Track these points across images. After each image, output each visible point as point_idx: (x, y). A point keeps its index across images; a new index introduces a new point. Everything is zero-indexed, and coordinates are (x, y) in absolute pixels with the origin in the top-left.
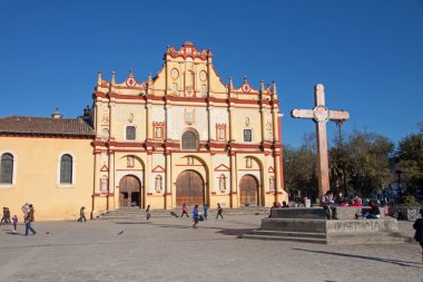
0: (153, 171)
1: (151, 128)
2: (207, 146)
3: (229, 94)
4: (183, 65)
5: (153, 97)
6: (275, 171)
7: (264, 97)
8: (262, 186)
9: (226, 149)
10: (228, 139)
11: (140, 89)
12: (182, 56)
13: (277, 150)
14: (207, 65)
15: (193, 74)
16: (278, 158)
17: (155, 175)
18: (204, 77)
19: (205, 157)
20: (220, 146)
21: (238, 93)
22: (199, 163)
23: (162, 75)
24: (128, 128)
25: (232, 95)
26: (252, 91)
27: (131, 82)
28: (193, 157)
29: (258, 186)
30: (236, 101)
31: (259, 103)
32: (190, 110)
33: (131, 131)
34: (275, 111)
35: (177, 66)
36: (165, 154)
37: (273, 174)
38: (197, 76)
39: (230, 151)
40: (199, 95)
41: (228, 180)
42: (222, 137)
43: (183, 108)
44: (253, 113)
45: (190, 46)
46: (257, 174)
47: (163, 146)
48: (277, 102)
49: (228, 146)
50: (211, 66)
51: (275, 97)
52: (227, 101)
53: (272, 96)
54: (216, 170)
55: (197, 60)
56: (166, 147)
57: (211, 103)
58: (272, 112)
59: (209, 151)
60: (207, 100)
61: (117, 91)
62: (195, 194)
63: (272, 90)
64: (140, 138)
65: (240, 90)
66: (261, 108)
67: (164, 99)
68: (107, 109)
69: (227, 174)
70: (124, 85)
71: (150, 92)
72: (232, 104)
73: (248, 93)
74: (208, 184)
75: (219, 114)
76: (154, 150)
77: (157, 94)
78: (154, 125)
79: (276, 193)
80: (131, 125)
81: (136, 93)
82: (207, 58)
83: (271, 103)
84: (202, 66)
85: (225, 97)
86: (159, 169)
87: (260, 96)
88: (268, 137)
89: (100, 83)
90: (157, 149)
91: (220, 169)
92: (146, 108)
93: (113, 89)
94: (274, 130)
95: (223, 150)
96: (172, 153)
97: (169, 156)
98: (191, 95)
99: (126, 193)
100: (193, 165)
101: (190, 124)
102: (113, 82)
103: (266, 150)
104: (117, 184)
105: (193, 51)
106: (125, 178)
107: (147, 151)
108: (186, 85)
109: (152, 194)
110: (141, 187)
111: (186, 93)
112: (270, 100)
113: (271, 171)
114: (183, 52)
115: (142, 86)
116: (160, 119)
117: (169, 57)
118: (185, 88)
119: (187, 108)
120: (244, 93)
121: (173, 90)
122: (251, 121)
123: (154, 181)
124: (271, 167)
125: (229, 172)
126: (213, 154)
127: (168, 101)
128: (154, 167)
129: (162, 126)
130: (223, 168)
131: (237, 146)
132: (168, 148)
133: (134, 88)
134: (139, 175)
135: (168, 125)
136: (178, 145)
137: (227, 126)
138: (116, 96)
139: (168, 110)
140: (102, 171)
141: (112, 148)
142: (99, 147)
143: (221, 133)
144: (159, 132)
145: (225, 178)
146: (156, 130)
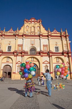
0: (16, 63)
1: (17, 46)
2: (39, 53)
3: (48, 34)
4: (30, 25)
5: (18, 35)
6: (69, 64)
10: (48, 51)
11: (14, 33)
13: (70, 54)
14: (40, 24)
15: (34, 27)
16: (70, 58)
17: (17, 65)
18: (38, 28)
19: (38, 57)
20: (45, 53)
22: (37, 60)
23: (22, 28)
24: (9, 47)
25: (49, 34)
26: (58, 33)
28: (33, 58)
31: (61, 36)
33: (9, 48)
34: (68, 39)
35: (28, 25)
36: (22, 57)
37: (69, 65)
38: (36, 28)
39: (49, 55)
40: (36, 34)
41: (49, 68)
43: (30, 39)
44: (59, 41)
45: (33, 19)
47: (21, 53)
48: (68, 36)
49: (49, 53)
50: (41, 24)
51: (67, 34)
52: (48, 36)
54: (43, 63)
55: (36, 23)
56: (23, 53)
57: (41, 37)
58: (66, 40)
60: (39, 36)
61: (6, 34)
63: (66, 32)
64: (12, 50)
65: (53, 32)
66: (61, 38)
67: (22, 36)
68: (1, 40)
69: (48, 65)
70: (9, 32)
71: (17, 33)
73: (56, 33)
74: (40, 69)
75: (44, 41)
76: (17, 55)
77: (20, 34)
78: (18, 45)
81: (12, 34)
82: (40, 22)
83: (66, 37)
84: (38, 24)
85: (47, 35)
86: (19, 63)
87: (61, 34)
88: (65, 49)
90: (19, 54)
91: (45, 62)
92: (16, 39)
93: (4, 33)
94: (67, 47)
95: (46, 55)
96: (24, 56)
97: (23, 57)
98: (34, 34)
99: (6, 73)
100: (34, 61)
101: (33, 45)
102: (4, 31)
103: (65, 54)
104: (2, 69)
105: (34, 20)
106: (6, 66)
107: (14, 55)
108: (32, 31)
109: (15, 73)
110: (11, 70)
111: (31, 33)
112: (65, 35)
113: (68, 63)
114: (31, 21)
115: (15, 32)
116: (21, 43)
117: (25, 22)
118: (31, 32)
119: (32, 39)
120: (54, 33)
121: (26, 33)
122: (58, 43)
123: (17, 67)
124: (67, 62)
125: (49, 64)
126: (42, 56)
127: (24, 36)
128: (17, 62)
129: (22, 46)
130: (46, 62)
131: (52, 53)
132: (23, 54)
133: (12, 33)
134: (11, 65)
135: (24, 45)
136: (27, 53)
137: (48, 45)
138: (5, 35)
139: (24, 40)
141: (1, 54)
143: (46, 48)
144: (20, 48)
145: (47, 67)
146: (19, 47)
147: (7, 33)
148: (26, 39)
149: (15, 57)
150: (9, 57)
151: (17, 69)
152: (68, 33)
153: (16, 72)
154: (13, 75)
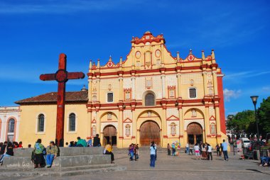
0: (124, 122)
1: (122, 93)
3: (177, 64)
4: (143, 48)
5: (123, 73)
6: (215, 119)
7: (204, 63)
10: (177, 97)
11: (116, 68)
13: (216, 102)
16: (218, 108)
17: (125, 124)
18: (159, 54)
19: (159, 110)
20: (172, 102)
23: (129, 57)
24: (109, 94)
25: (179, 64)
26: (196, 59)
27: (110, 64)
28: (151, 111)
29: (202, 131)
31: (201, 68)
32: (149, 78)
33: (110, 96)
34: (215, 72)
35: (140, 49)
36: (132, 110)
37: (214, 122)
38: (153, 54)
39: (178, 106)
40: (154, 68)
41: (177, 127)
43: (143, 78)
44: (197, 76)
45: (148, 34)
46: (201, 122)
47: (130, 105)
48: (215, 65)
51: (214, 62)
52: (176, 69)
55: (154, 43)
57: (163, 72)
58: (212, 74)
59: (162, 107)
60: (160, 70)
62: (154, 137)
65: (186, 60)
66: (202, 71)
67: (130, 73)
68: (95, 83)
69: (177, 122)
70: (106, 66)
71: (120, 69)
72: (178, 71)
73: (193, 61)
75: (170, 79)
76: (124, 108)
77: (126, 70)
78: (124, 91)
79: (217, 137)
80: (110, 92)
81: (113, 71)
82: (160, 40)
83: (211, 67)
84: (158, 46)
85: (174, 66)
86: (128, 120)
87: (202, 62)
88: (209, 92)
89: (90, 67)
90: (127, 107)
91: (171, 118)
92: (119, 80)
93: (98, 70)
94: (214, 87)
95: (174, 105)
96: (136, 109)
97: (134, 111)
98: (150, 68)
99: (109, 137)
101: (149, 88)
102: (98, 65)
103: (206, 103)
104: (102, 131)
105: (150, 37)
106: (107, 128)
107: (119, 109)
108: (147, 61)
109: (122, 138)
111: (146, 66)
112: (210, 64)
114: (143, 39)
116: (128, 87)
117: (133, 44)
118: (145, 64)
119: (146, 77)
120: (189, 62)
121: (137, 67)
122: (195, 82)
124: (212, 116)
126: (165, 108)
127: (133, 74)
128: (125, 119)
129: (128, 91)
130: (173, 118)
132: (133, 106)
133: (112, 68)
134: (115, 125)
135: (133, 90)
136: (141, 104)
137: (177, 87)
138: (100, 74)
139: (134, 80)
140: (92, 123)
141: (97, 108)
142: (89, 108)
143: (172, 93)
145: (175, 125)
146: (126, 94)
147: (103, 69)
148: (137, 78)
149: (121, 112)
150: (111, 113)
153: (125, 136)
154: (118, 140)
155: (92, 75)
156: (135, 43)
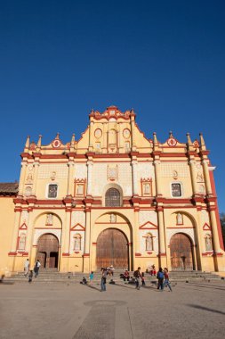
0: (71, 230)
1: (72, 184)
2: (131, 202)
3: (153, 148)
4: (106, 125)
5: (75, 155)
6: (211, 229)
7: (191, 149)
8: (197, 246)
9: (153, 205)
10: (154, 195)
11: (65, 149)
12: (105, 117)
13: (212, 203)
14: (130, 123)
15: (117, 132)
16: (213, 213)
17: (73, 233)
18: (127, 134)
19: (128, 213)
20: (146, 202)
21: (162, 147)
22: (124, 221)
23: (85, 136)
24: (51, 186)
25: (156, 149)
26: (178, 144)
28: (115, 213)
29: (192, 246)
30: (161, 154)
31: (187, 155)
32: (113, 166)
33: (53, 188)
34: (206, 162)
35: (101, 126)
36: (85, 212)
37: (209, 232)
38: (120, 135)
39: (157, 207)
40: (122, 151)
41: (155, 240)
42: (148, 192)
43: (106, 164)
44: (181, 167)
45: (111, 109)
46: (190, 232)
47: (84, 202)
48: (206, 153)
49: (154, 201)
50: (133, 124)
51: (204, 148)
52: (152, 155)
53: (200, 148)
54: (141, 228)
55: (120, 120)
56: (87, 203)
57: (134, 157)
58: (202, 164)
59: (133, 207)
60: (130, 155)
61: (43, 152)
62: (118, 256)
63: (200, 143)
64: (60, 195)
65: (166, 144)
66: (189, 160)
67: (86, 156)
68: (31, 168)
69: (155, 233)
70: (50, 146)
71: (72, 150)
72: (157, 157)
73: (175, 147)
74: (132, 244)
75: (143, 169)
76: (73, 207)
77: (79, 152)
78: (75, 182)
79: (215, 255)
80: (53, 183)
81: (60, 152)
82: (130, 117)
83: (200, 155)
84: (125, 124)
85: (150, 151)
86: (78, 227)
87: (187, 148)
88: (200, 190)
89: (27, 145)
90: (77, 206)
91: (146, 226)
92: (68, 166)
93: (38, 150)
94: (205, 182)
95: (149, 205)
96: (92, 210)
97: (88, 213)
98: (114, 152)
99: (45, 253)
100: (115, 223)
101: (113, 180)
102: (39, 144)
103: (198, 204)
104: (35, 243)
105: (116, 113)
106: (44, 237)
107: (66, 208)
108: (110, 142)
109: (68, 255)
110: (59, 247)
111: (109, 149)
112: (198, 151)
113: (206, 228)
114: (106, 114)
115: (66, 146)
116: (82, 176)
117: (92, 119)
118: (108, 145)
119: (110, 164)
120: (170, 147)
121: (96, 148)
122: (180, 174)
123: (73, 240)
124: (206, 224)
125: (157, 230)
126: (137, 210)
127: (90, 158)
128: (73, 225)
129: (84, 182)
130: (149, 226)
131: (164, 200)
132: (88, 205)
133: (59, 149)
134: (57, 233)
135: (90, 181)
136: (100, 202)
137: (154, 180)
138: (41, 156)
139: (90, 167)
140: (21, 229)
141: (31, 205)
142: (19, 205)
143: (147, 188)
144: (80, 189)
145: (152, 237)
146: (77, 187)
147: (45, 149)
148: (95, 165)
149: (69, 213)
150: (53, 214)
151: (72, 244)
152: (206, 144)
153: (72, 253)
154: (63, 261)
155: (28, 156)
156: (95, 117)
